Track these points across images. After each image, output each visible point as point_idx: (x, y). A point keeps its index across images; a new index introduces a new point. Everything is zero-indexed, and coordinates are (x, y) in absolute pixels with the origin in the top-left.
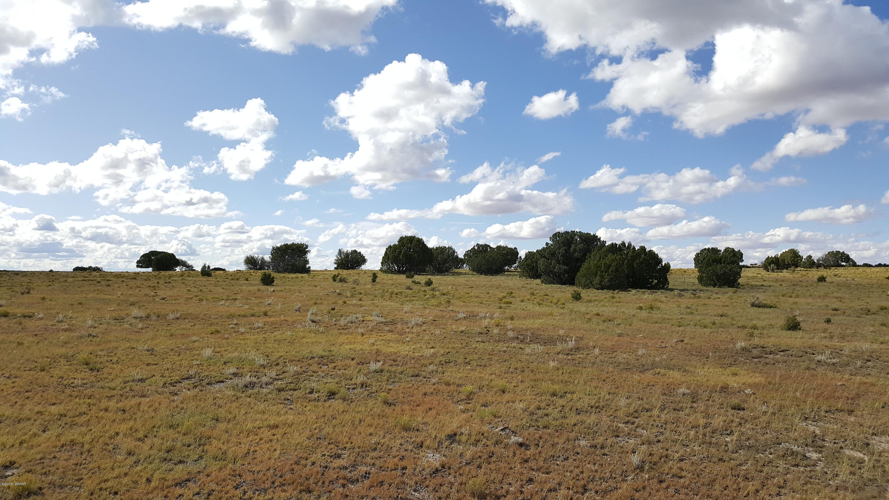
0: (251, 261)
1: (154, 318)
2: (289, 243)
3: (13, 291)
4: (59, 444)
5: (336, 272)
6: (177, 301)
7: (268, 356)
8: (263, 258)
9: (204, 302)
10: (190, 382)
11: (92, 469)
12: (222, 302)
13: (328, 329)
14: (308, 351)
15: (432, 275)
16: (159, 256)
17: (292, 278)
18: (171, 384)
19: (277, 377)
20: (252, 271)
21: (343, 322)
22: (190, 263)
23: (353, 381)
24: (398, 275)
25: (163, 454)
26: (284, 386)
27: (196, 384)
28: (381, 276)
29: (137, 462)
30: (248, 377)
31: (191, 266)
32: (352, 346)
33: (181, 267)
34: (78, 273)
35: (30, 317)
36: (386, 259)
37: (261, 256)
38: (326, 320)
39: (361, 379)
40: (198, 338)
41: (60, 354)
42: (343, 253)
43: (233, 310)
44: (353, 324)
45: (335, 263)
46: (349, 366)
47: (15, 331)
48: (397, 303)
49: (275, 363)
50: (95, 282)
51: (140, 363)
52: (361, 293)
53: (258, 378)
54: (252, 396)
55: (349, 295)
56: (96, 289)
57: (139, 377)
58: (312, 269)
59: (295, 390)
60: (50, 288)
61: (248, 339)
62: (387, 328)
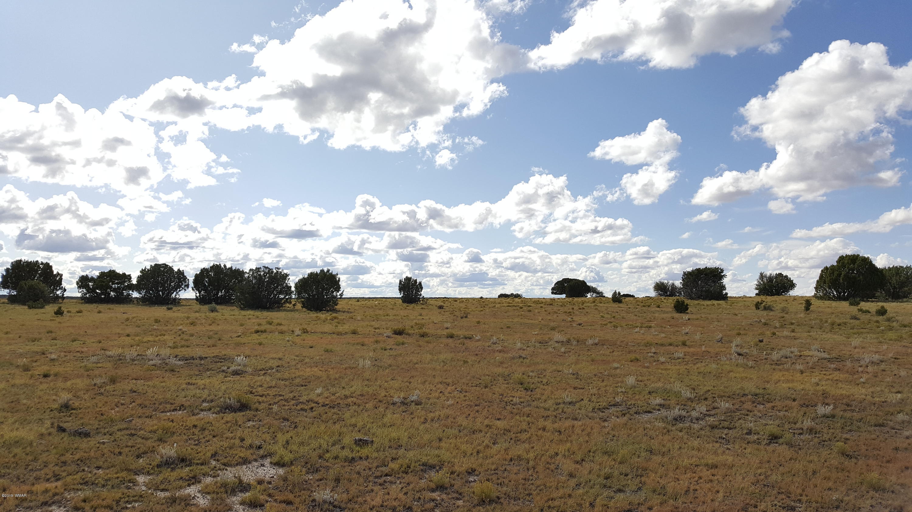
0: (661, 288)
1: (575, 343)
2: (702, 267)
3: (454, 316)
4: (508, 457)
5: (759, 299)
6: (593, 327)
7: (694, 389)
8: (673, 284)
9: (619, 329)
10: (618, 409)
11: (539, 486)
12: (637, 330)
13: (758, 363)
14: (739, 387)
15: (885, 302)
16: (571, 283)
17: (707, 305)
18: (599, 409)
19: (708, 413)
20: (662, 298)
21: (775, 356)
22: (600, 289)
23: (798, 425)
24: (838, 302)
25: (601, 480)
26: (717, 423)
27: (624, 412)
28: (815, 302)
29: (578, 485)
30: (677, 410)
31: (601, 292)
32: (790, 385)
33: (592, 293)
34: (503, 299)
35: (470, 338)
36: (821, 284)
37: (671, 282)
38: (755, 352)
39: (808, 423)
40: (618, 365)
41: (498, 373)
42: (766, 276)
43: (649, 338)
44: (789, 359)
45: (756, 289)
46: (791, 408)
47: (460, 351)
48: (841, 335)
49: (703, 398)
50: (518, 308)
51: (568, 387)
52: (792, 324)
53: (687, 412)
54: (683, 430)
55: (777, 325)
56: (520, 314)
57: (568, 400)
58: (729, 295)
59: (730, 429)
60: (482, 313)
61: (669, 369)
62: (833, 366)
